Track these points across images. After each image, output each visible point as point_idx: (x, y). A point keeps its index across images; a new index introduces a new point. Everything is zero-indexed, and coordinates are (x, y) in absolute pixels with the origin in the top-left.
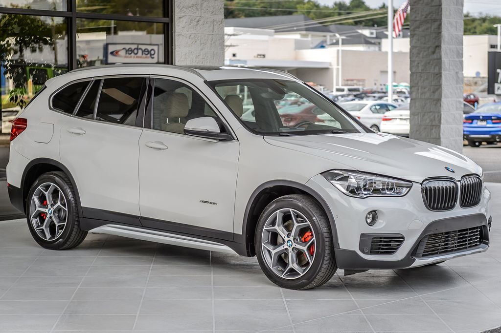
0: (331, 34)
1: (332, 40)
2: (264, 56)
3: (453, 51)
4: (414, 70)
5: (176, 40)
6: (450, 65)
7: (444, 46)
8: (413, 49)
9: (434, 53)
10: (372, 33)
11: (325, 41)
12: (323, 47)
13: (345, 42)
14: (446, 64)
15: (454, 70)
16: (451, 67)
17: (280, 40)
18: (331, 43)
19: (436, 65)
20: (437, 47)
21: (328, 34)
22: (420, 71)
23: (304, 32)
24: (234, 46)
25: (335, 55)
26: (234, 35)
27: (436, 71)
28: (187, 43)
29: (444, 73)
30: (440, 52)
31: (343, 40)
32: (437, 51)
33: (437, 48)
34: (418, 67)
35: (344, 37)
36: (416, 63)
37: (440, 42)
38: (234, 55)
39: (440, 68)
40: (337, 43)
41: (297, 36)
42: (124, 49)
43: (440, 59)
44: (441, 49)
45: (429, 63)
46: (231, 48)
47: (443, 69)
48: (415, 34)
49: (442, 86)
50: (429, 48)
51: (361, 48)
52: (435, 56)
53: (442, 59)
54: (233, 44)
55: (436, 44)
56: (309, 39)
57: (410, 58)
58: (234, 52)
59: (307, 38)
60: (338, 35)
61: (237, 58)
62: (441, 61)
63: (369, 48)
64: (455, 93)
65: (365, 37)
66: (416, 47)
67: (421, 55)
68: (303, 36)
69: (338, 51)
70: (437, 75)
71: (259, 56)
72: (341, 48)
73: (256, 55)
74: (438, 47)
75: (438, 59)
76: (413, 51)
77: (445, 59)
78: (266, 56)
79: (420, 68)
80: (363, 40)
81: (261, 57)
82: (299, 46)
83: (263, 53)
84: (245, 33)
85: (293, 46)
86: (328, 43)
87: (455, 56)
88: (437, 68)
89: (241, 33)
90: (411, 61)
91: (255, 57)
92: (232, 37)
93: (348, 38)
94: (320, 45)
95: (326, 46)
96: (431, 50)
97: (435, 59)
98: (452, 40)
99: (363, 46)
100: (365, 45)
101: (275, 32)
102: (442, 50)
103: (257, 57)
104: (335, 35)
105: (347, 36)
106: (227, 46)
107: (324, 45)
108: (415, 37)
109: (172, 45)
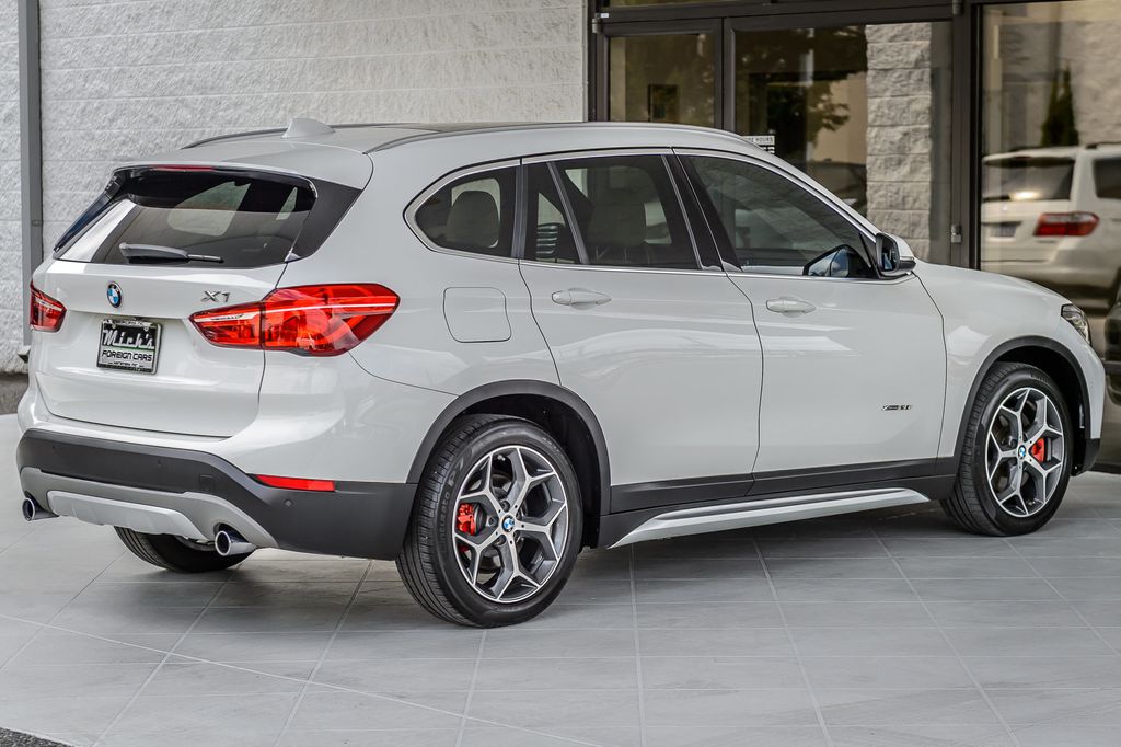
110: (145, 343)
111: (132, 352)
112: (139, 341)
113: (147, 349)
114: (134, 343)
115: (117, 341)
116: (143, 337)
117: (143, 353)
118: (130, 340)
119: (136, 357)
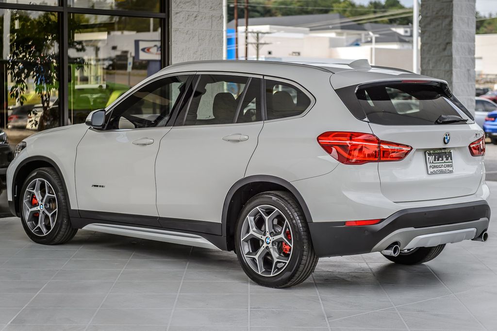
0: (366, 32)
1: (367, 38)
2: (299, 54)
3: (464, 48)
4: (424, 67)
5: (172, 36)
6: (461, 62)
7: (454, 43)
8: (423, 46)
9: (445, 49)
10: (406, 32)
11: (360, 40)
12: (357, 45)
13: (378, 41)
14: (457, 61)
15: (465, 67)
16: (462, 64)
17: (315, 38)
18: (366, 40)
19: (447, 63)
20: (447, 43)
21: (363, 33)
22: (431, 68)
23: (339, 31)
24: (267, 44)
25: (369, 52)
26: (268, 33)
27: (447, 68)
28: (184, 39)
29: (455, 70)
30: (451, 49)
31: (376, 38)
32: (448, 47)
33: (449, 45)
34: (429, 64)
35: (377, 36)
36: (427, 60)
37: (451, 39)
38: (270, 53)
39: (451, 66)
40: (371, 42)
41: (332, 35)
42: (155, 46)
43: (451, 56)
44: (451, 46)
45: (440, 60)
46: (265, 46)
47: (453, 67)
48: (426, 31)
49: (453, 84)
50: (439, 45)
51: (395, 46)
52: (446, 53)
53: (453, 56)
54: (267, 42)
55: (447, 41)
56: (344, 37)
57: (421, 55)
58: (270, 50)
59: (343, 36)
60: (371, 33)
61: (273, 55)
62: (452, 58)
63: (403, 46)
64: (467, 91)
65: (399, 35)
66: (427, 44)
67: (432, 52)
68: (338, 34)
69: (372, 49)
70: (448, 72)
71: (294, 54)
72: (374, 46)
73: (291, 53)
74: (449, 43)
75: (449, 56)
76: (424, 48)
77: (456, 56)
78: (301, 54)
79: (431, 66)
80: (397, 39)
81: (296, 55)
82: (334, 44)
83: (297, 50)
84: (279, 31)
85: (327, 44)
86: (363, 40)
87: (467, 54)
88: (448, 65)
89: (275, 31)
90: (421, 58)
91: (290, 55)
92: (266, 35)
93: (382, 36)
94: (355, 43)
95: (361, 44)
96: (442, 47)
97: (446, 56)
98: (463, 37)
99: (397, 44)
100: (399, 43)
101: (311, 30)
102: (453, 47)
103: (292, 55)
104: (369, 34)
105: (380, 34)
106: (261, 44)
107: (359, 43)
108: (426, 34)
109: (169, 41)
110: (447, 159)
111: (444, 164)
112: (445, 159)
113: (449, 162)
114: (443, 160)
115: (435, 160)
116: (446, 157)
117: (448, 164)
118: (441, 159)
119: (445, 166)
